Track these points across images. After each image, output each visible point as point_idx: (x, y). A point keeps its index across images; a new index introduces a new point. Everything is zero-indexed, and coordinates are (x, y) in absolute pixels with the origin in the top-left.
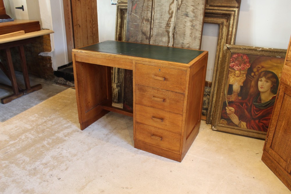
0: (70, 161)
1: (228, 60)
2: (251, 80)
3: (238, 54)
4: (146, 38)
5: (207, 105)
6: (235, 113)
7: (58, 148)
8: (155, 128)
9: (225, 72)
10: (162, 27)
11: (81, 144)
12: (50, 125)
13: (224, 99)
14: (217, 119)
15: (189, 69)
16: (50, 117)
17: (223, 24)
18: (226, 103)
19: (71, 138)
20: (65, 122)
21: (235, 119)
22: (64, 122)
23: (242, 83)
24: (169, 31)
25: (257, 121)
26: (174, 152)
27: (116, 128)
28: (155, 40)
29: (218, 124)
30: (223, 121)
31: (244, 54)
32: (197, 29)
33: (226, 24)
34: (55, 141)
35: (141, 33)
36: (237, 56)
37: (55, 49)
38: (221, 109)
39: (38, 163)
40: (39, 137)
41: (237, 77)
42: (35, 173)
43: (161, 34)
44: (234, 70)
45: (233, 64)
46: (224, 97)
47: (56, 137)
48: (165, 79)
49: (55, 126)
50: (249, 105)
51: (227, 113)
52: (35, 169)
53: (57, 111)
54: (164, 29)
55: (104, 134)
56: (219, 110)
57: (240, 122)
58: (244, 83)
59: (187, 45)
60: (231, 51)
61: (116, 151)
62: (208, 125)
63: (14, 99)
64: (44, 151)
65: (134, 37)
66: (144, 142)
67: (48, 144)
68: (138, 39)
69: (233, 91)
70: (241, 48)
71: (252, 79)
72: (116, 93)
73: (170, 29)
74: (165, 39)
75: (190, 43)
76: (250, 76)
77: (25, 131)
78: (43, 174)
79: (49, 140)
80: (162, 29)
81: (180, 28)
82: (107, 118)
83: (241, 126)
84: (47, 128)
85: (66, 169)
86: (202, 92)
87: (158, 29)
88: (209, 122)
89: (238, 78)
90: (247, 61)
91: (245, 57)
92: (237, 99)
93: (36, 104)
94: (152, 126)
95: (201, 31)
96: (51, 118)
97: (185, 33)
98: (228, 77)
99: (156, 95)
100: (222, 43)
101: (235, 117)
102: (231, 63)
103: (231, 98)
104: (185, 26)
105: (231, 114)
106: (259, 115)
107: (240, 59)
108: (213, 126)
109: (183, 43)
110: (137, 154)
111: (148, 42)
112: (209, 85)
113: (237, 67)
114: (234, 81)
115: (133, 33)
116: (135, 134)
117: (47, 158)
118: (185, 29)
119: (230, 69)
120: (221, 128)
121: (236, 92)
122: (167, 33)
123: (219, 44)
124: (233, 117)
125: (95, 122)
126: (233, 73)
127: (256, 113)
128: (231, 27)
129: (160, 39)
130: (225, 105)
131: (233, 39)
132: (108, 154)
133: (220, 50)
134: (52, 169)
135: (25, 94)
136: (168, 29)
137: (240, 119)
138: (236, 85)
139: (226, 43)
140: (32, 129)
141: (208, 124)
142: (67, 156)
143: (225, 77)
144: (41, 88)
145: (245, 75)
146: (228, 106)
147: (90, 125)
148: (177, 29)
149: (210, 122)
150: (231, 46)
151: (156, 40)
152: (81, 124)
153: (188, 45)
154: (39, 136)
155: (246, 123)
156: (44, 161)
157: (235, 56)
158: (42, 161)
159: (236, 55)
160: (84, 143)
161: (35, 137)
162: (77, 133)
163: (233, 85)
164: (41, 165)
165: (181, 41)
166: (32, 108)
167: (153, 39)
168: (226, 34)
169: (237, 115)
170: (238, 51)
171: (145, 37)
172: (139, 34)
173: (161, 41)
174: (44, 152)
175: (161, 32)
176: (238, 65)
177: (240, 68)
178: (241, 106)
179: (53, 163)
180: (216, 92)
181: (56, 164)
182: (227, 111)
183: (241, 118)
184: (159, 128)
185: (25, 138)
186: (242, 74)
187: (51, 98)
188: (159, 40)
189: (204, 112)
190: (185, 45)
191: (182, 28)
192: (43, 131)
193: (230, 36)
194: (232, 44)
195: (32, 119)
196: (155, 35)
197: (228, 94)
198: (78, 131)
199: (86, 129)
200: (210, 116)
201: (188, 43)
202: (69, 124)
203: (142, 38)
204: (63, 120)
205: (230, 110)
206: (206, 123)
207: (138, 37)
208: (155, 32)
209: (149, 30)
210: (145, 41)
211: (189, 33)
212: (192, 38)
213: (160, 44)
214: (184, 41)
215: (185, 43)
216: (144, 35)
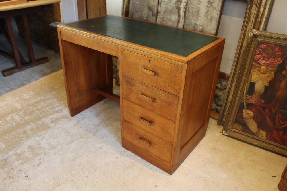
0: (45, 155)
1: (253, 51)
2: (281, 79)
3: (267, 43)
4: (152, 14)
5: (222, 101)
6: (253, 118)
7: (39, 136)
8: (144, 131)
9: (247, 66)
10: (172, 2)
11: (65, 135)
12: (41, 107)
13: (242, 100)
14: (231, 122)
15: (186, 65)
16: (45, 96)
17: (253, 2)
18: (243, 105)
19: (57, 125)
20: (57, 105)
21: (253, 126)
22: (57, 104)
23: (268, 83)
24: (180, 8)
25: (281, 133)
26: (164, 162)
27: (109, 118)
28: (163, 18)
29: (230, 128)
30: (237, 125)
31: (276, 45)
32: (215, 7)
33: (256, 2)
34: (39, 126)
35: (147, 8)
36: (265, 47)
37: (64, 20)
38: (236, 111)
39: (12, 153)
40: (25, 120)
41: (263, 74)
42: (4, 165)
43: (171, 10)
44: (259, 64)
45: (259, 57)
46: (242, 97)
47: (42, 122)
48: (155, 73)
49: (46, 109)
50: (274, 112)
51: (244, 116)
52: (7, 160)
53: (54, 90)
54: (174, 5)
55: (94, 125)
56: (234, 112)
57: (258, 130)
58: (271, 82)
59: (200, 28)
60: (259, 39)
61: (101, 148)
62: (220, 126)
63: (16, 72)
64: (23, 139)
65: (139, 12)
66: (132, 143)
67: (31, 130)
68: (143, 16)
69: (254, 91)
70: (273, 36)
71: (282, 78)
73: (181, 5)
74: (174, 18)
75: (204, 24)
76: (280, 75)
77: (15, 111)
78: (12, 167)
79: (33, 125)
80: (171, 4)
81: (193, 5)
82: (104, 104)
83: (259, 135)
84: (37, 110)
85: (39, 165)
86: (212, 90)
87: (167, 4)
88: (220, 124)
89: (263, 76)
90: (278, 55)
91: (277, 49)
92: (258, 102)
93: (36, 80)
94: (140, 127)
95: (219, 10)
96: (44, 98)
97: (199, 11)
98: (250, 73)
99: (145, 92)
100: (248, 28)
101: (252, 124)
102: (256, 56)
103: (251, 100)
104: (200, 2)
105: (248, 119)
106: (285, 125)
107: (270, 51)
108: (224, 130)
109: (196, 24)
110: (123, 155)
111: (154, 19)
112: (227, 78)
113: (264, 61)
114: (257, 78)
115: (138, 8)
116: (122, 132)
117: (23, 148)
118: (199, 6)
119: (254, 63)
120: (234, 133)
121: (258, 92)
122: (177, 10)
123: (244, 28)
124: (250, 123)
125: (90, 108)
126: (257, 68)
127: (282, 123)
128: (263, 6)
129: (169, 17)
130: (242, 107)
131: (263, 23)
132: (90, 151)
133: (245, 37)
134: (23, 162)
135: (29, 68)
136: (179, 6)
137: (259, 126)
138: (260, 84)
139: (253, 28)
140: (21, 110)
141: (219, 125)
142: (45, 148)
143: (246, 72)
144: (47, 62)
145: (273, 73)
146: (246, 109)
147: (83, 112)
148: (189, 6)
149: (222, 124)
150: (259, 32)
151: (163, 17)
152: (70, 110)
153: (202, 27)
154: (26, 118)
155: (266, 133)
156: (19, 151)
157: (263, 46)
158: (17, 151)
159: (265, 45)
160: (68, 133)
161: (20, 119)
162: (65, 119)
163: (256, 83)
164: (14, 156)
165: (194, 22)
166: (31, 84)
167: (160, 16)
168: (255, 16)
169: (255, 121)
170: (268, 40)
171: (151, 13)
172: (145, 9)
173: (170, 19)
174: (23, 140)
175: (171, 9)
176: (266, 59)
177: (268, 62)
178: (262, 111)
179: (27, 155)
180: (233, 89)
181: (30, 156)
182: (244, 114)
183: (261, 125)
184: (148, 132)
185: (11, 120)
186: (270, 71)
187: (54, 74)
188: (168, 18)
189: (218, 109)
190: (198, 26)
191: (196, 5)
192: (31, 113)
193: (259, 19)
194: (261, 30)
195: (26, 98)
196: (163, 12)
197: (248, 95)
198: (67, 118)
199: (76, 116)
200: (223, 116)
201: (201, 25)
202: (61, 108)
203: (148, 14)
204: (56, 101)
205: (248, 114)
206: (217, 124)
207: (144, 13)
208: (163, 7)
209: (156, 5)
210: (151, 19)
211: (205, 12)
212: (207, 18)
213: (169, 24)
214: (198, 21)
215: (198, 25)
216: (150, 11)
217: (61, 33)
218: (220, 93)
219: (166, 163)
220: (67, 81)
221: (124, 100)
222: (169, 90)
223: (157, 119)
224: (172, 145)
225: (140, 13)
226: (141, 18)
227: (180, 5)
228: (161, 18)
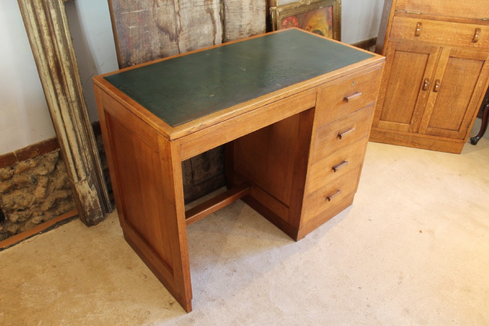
3: (287, 18)
4: (170, 38)
10: (198, 4)
24: (212, 9)
27: (212, 251)
31: (293, 16)
35: (157, 31)
43: (199, 19)
54: (203, 8)
55: (228, 275)
59: (247, 28)
65: (141, 45)
68: (153, 48)
72: (95, 202)
73: (213, 5)
74: (207, 29)
75: (251, 21)
87: (191, 11)
90: (296, 25)
91: (294, 20)
97: (241, 5)
107: (290, 25)
109: (241, 26)
111: (175, 46)
115: (137, 38)
122: (209, 15)
129: (198, 31)
136: (210, 6)
150: (282, 8)
151: (190, 35)
153: (249, 26)
157: (284, 23)
159: (286, 21)
165: (238, 24)
167: (183, 36)
170: (287, 13)
171: (167, 37)
172: (152, 34)
173: (201, 34)
175: (198, 17)
188: (197, 34)
190: (244, 28)
196: (188, 26)
198: (192, 320)
201: (248, 24)
203: (161, 41)
207: (153, 42)
208: (185, 19)
209: (173, 20)
210: (169, 47)
211: (248, 3)
212: (253, 12)
213: (201, 42)
214: (242, 20)
215: (244, 25)
216: (164, 33)
225: (144, 45)
226: (149, 55)
227: (212, 4)
228: (186, 39)
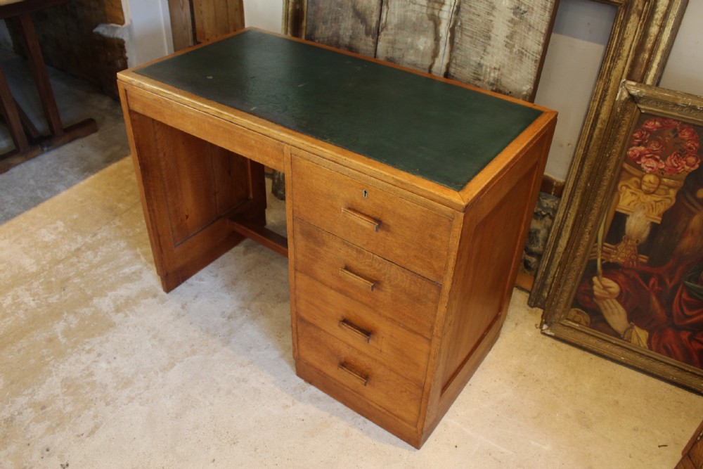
0: (108, 404)
1: (626, 137)
2: (693, 209)
3: (663, 119)
4: (366, 30)
5: (540, 244)
6: (619, 299)
7: (89, 352)
8: (351, 348)
9: (608, 174)
11: (153, 345)
12: (88, 265)
13: (592, 253)
14: (562, 306)
15: (462, 215)
16: (95, 235)
17: (631, 7)
18: (596, 266)
19: (131, 317)
20: (127, 258)
21: (617, 317)
22: (127, 255)
23: (659, 215)
24: (439, 18)
25: (685, 336)
26: (399, 420)
27: (261, 293)
28: (393, 43)
29: (560, 319)
30: (578, 312)
31: (685, 123)
32: (532, 22)
33: (640, 8)
34: (87, 322)
35: (351, 14)
36: (657, 128)
38: (576, 279)
39: (22, 400)
40: (49, 305)
41: (648, 193)
42: (5, 437)
43: (414, 23)
44: (639, 168)
45: (640, 152)
46: (594, 247)
47: (93, 309)
49: (99, 271)
50: (670, 285)
51: (596, 293)
52: (12, 421)
53: (116, 215)
54: (424, 10)
55: (223, 314)
56: (570, 283)
57: (629, 326)
58: (666, 215)
59: (492, 75)
60: (642, 107)
61: (243, 380)
62: (534, 309)
63: (16, 165)
64: (49, 359)
65: (329, 22)
66: (320, 370)
67: (67, 333)
68: (341, 32)
69: (624, 234)
70: (680, 103)
71: (694, 207)
73: (441, 13)
74: (424, 43)
75: (504, 67)
76: (691, 198)
77: (21, 278)
78: (27, 442)
79: (71, 318)
80: (417, 8)
81: (474, 14)
82: (245, 253)
83: (631, 338)
84: (79, 274)
85: (92, 432)
87: (405, 7)
88: (535, 303)
89: (649, 199)
90: (690, 148)
91: (686, 135)
92: (632, 260)
93: (69, 186)
94: (341, 340)
95: (544, 31)
96: (94, 239)
97: (489, 31)
98: (615, 189)
99: (354, 264)
100: (615, 73)
101: (616, 311)
102: (634, 148)
103: (616, 254)
104: (493, 8)
105: (605, 299)
106: (696, 319)
107: (668, 137)
108: (546, 323)
109: (480, 65)
110: (300, 399)
111: (371, 44)
112: (554, 189)
113: (653, 163)
114: (632, 204)
115: (327, 11)
116: (296, 345)
117: (50, 387)
118: (491, 18)
119: (626, 166)
120: (569, 331)
121: (633, 237)
122: (431, 24)
123: (603, 74)
124: (610, 307)
125: (210, 267)
126: (635, 179)
127: (687, 313)
128: (659, 23)
129: (409, 40)
130: (591, 270)
131: (655, 66)
132: (219, 390)
133: (605, 96)
134: (54, 425)
135: (48, 151)
136: (436, 12)
137: (631, 318)
138: (639, 218)
139: (629, 78)
140: (36, 275)
141: (532, 307)
142: (106, 385)
143: (605, 188)
145: (672, 193)
146: (600, 276)
147: (194, 277)
148: (465, 16)
149: (539, 303)
150: (644, 90)
151: (395, 40)
152: (162, 279)
153: (497, 73)
154: (50, 300)
155: (647, 333)
156: (41, 396)
157: (650, 125)
158: (35, 395)
159: (657, 123)
160: (160, 340)
161: (37, 304)
162: (150, 300)
163: (628, 216)
164: (29, 410)
165: (475, 59)
166: (57, 198)
167: (387, 37)
168: (634, 44)
169: (623, 305)
170: (665, 109)
171: (362, 27)
172: (345, 14)
173: (412, 46)
174: (48, 362)
175: (414, 19)
176: (658, 157)
177: (663, 166)
178: (641, 282)
179: (62, 407)
180: (570, 222)
181: (69, 409)
182: (595, 287)
183: (636, 316)
184: (360, 353)
185: (12, 305)
186: (666, 188)
187: (114, 166)
188: (406, 43)
189: (529, 262)
190: (486, 71)
191: (482, 14)
192: (63, 284)
193: (646, 56)
194: (649, 82)
195: (46, 239)
196: (395, 26)
197: (606, 242)
198: (155, 296)
199: (178, 289)
200: (543, 286)
201: (495, 68)
202: (139, 266)
203: (353, 29)
204: (124, 249)
205: (605, 288)
206: (528, 304)
207: (343, 25)
208: (394, 13)
209: (375, 8)
210: (363, 41)
211: (505, 34)
212: (511, 52)
213: (409, 57)
214: (485, 57)
215: (487, 67)
216: (360, 21)
217: (128, 92)
218: (535, 225)
219: (406, 425)
220: (149, 210)
221: (298, 275)
222: (416, 268)
223: (384, 328)
224: (423, 389)
225: (333, 24)
226: (335, 39)
227: (441, 10)
228: (389, 42)
